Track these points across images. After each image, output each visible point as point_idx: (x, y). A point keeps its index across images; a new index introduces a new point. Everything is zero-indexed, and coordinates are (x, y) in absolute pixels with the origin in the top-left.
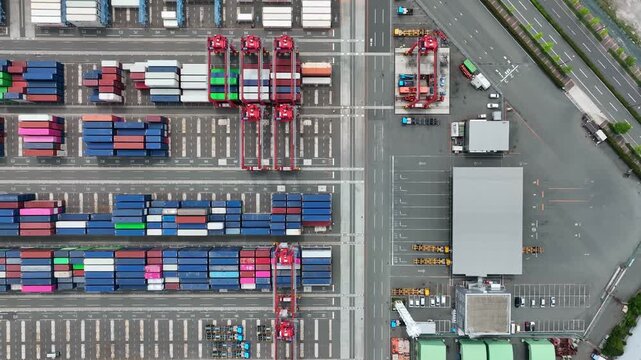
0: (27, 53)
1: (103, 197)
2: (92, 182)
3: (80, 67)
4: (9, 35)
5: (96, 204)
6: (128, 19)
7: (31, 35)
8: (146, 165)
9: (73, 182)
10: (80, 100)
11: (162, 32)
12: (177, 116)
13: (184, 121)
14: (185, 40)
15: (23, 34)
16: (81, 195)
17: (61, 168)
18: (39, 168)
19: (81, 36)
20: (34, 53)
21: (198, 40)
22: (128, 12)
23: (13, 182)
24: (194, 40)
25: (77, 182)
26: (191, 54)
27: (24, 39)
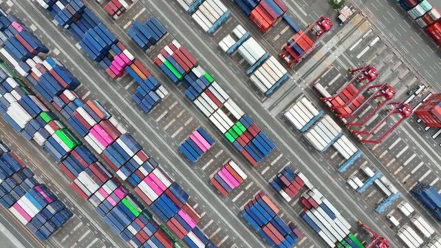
0: (263, 120)
1: (222, 234)
2: (225, 220)
3: (281, 155)
4: (263, 102)
5: (214, 234)
6: (332, 157)
7: (274, 114)
8: (262, 241)
9: (215, 210)
10: (263, 172)
11: (342, 182)
12: (304, 232)
13: (305, 238)
14: (350, 198)
15: (271, 108)
16: (212, 221)
17: (216, 197)
18: (205, 185)
19: (299, 140)
20: (266, 124)
21: (356, 205)
22: (336, 153)
23: (185, 179)
24: (354, 203)
25: (217, 212)
26: (345, 208)
27: (268, 112)
